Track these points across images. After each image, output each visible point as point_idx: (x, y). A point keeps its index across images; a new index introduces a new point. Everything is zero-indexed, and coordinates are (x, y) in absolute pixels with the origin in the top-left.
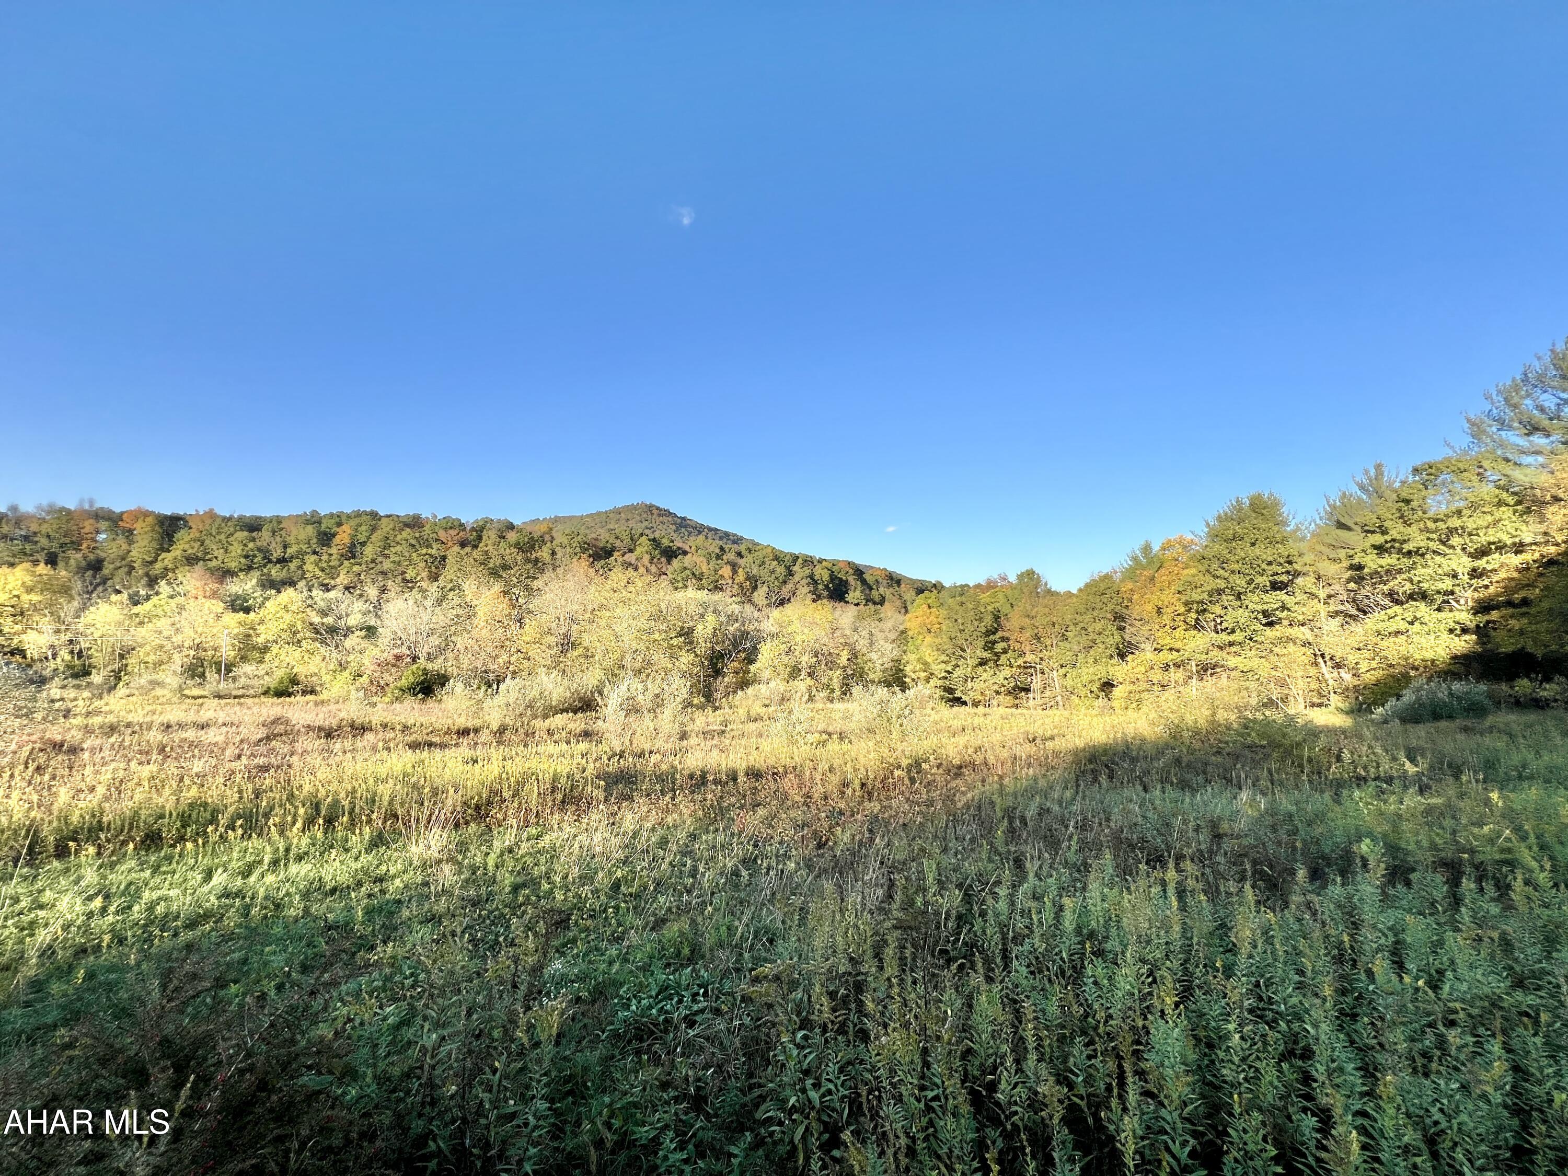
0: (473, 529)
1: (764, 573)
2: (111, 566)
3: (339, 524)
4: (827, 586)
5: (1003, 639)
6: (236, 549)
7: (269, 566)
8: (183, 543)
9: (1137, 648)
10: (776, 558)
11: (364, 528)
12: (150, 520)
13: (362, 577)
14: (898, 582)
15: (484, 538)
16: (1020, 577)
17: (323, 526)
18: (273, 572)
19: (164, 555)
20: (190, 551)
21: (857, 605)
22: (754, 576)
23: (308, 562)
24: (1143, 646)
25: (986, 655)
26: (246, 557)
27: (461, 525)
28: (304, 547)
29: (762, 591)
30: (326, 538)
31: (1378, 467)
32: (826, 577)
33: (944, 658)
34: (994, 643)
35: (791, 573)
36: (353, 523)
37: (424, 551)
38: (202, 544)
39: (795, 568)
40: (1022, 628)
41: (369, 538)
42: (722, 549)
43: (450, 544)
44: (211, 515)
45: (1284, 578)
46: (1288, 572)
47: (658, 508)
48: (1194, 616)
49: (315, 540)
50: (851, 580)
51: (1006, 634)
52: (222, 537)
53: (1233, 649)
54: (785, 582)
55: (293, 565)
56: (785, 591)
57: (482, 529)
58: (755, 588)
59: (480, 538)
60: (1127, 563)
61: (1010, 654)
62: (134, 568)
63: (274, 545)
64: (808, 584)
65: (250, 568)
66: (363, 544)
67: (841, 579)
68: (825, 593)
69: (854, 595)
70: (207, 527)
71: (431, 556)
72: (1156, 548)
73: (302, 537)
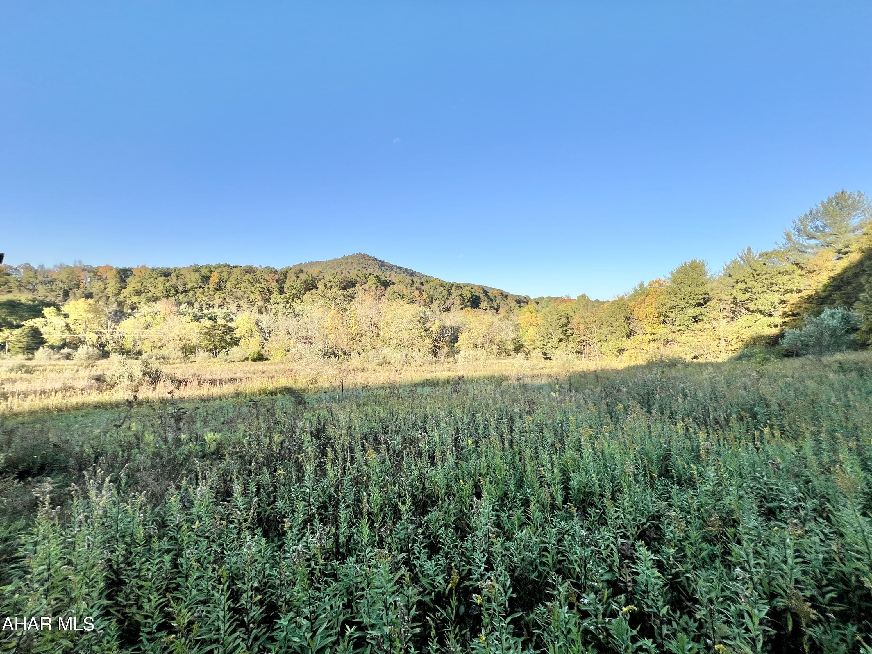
0: (282, 273)
1: (436, 294)
2: (98, 297)
3: (211, 272)
4: (469, 300)
5: (571, 329)
6: (161, 287)
7: (178, 295)
8: (132, 284)
9: (635, 333)
10: (442, 285)
11: (224, 274)
12: (114, 271)
13: (227, 300)
14: (506, 297)
15: (288, 278)
16: (579, 298)
17: (203, 273)
18: (180, 298)
19: (124, 290)
20: (137, 288)
21: (485, 310)
22: (431, 296)
23: (198, 292)
24: (638, 331)
25: (562, 336)
26: (166, 290)
27: (276, 271)
28: (195, 284)
29: (436, 303)
30: (206, 279)
31: (749, 249)
32: (469, 295)
33: (542, 338)
34: (566, 331)
35: (450, 294)
36: (219, 270)
37: (258, 286)
38: (142, 283)
39: (452, 291)
40: (580, 323)
41: (228, 279)
42: (412, 281)
43: (271, 282)
44: (145, 267)
45: (702, 301)
46: (704, 299)
47: (368, 256)
48: (663, 318)
49: (200, 281)
50: (482, 296)
51: (572, 327)
52: (152, 280)
53: (680, 332)
54: (447, 298)
55: (190, 294)
56: (448, 304)
57: (287, 272)
58: (432, 302)
59: (286, 277)
60: (631, 292)
61: (574, 336)
62: (109, 297)
63: (179, 283)
64: (460, 299)
65: (168, 296)
66: (225, 282)
67: (476, 296)
68: (469, 304)
69: (484, 304)
70: (143, 274)
71: (262, 288)
72: (646, 284)
73: (193, 279)
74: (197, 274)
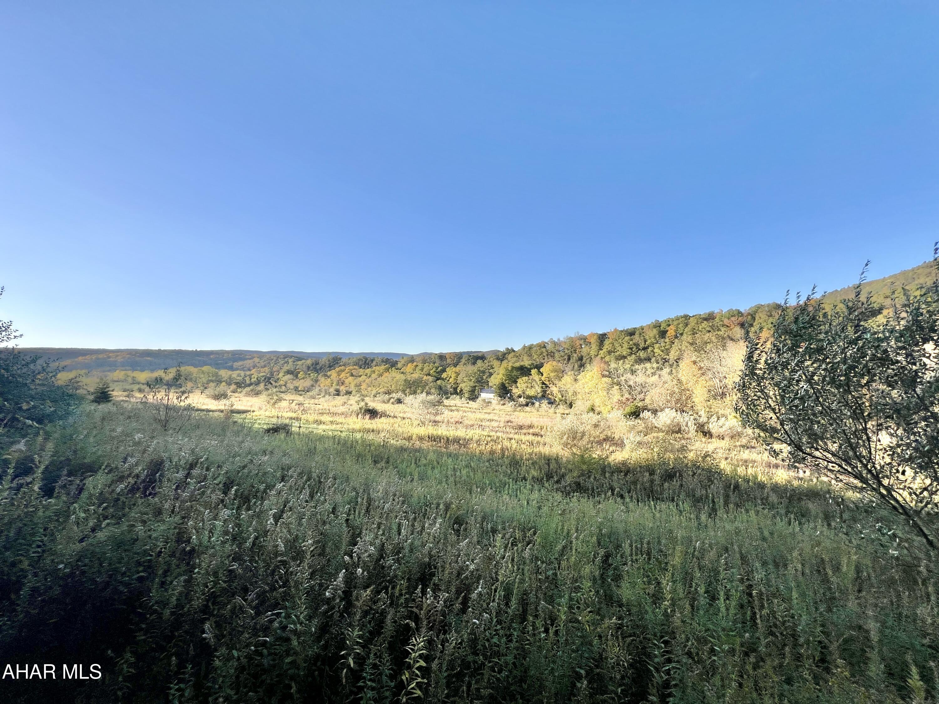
0: (749, 314)
3: (669, 325)
6: (626, 345)
7: (639, 352)
8: (607, 345)
11: (681, 325)
12: (595, 337)
15: (757, 318)
17: (661, 328)
18: (641, 355)
19: (601, 352)
23: (656, 348)
26: (630, 348)
27: (740, 313)
28: (653, 340)
30: (663, 334)
36: (676, 323)
38: (613, 345)
43: (734, 326)
44: (616, 330)
49: (658, 336)
52: (620, 340)
55: (650, 349)
59: (754, 319)
62: (592, 358)
63: (640, 341)
65: (631, 354)
66: (681, 334)
70: (615, 337)
73: (651, 334)
74: (655, 330)
